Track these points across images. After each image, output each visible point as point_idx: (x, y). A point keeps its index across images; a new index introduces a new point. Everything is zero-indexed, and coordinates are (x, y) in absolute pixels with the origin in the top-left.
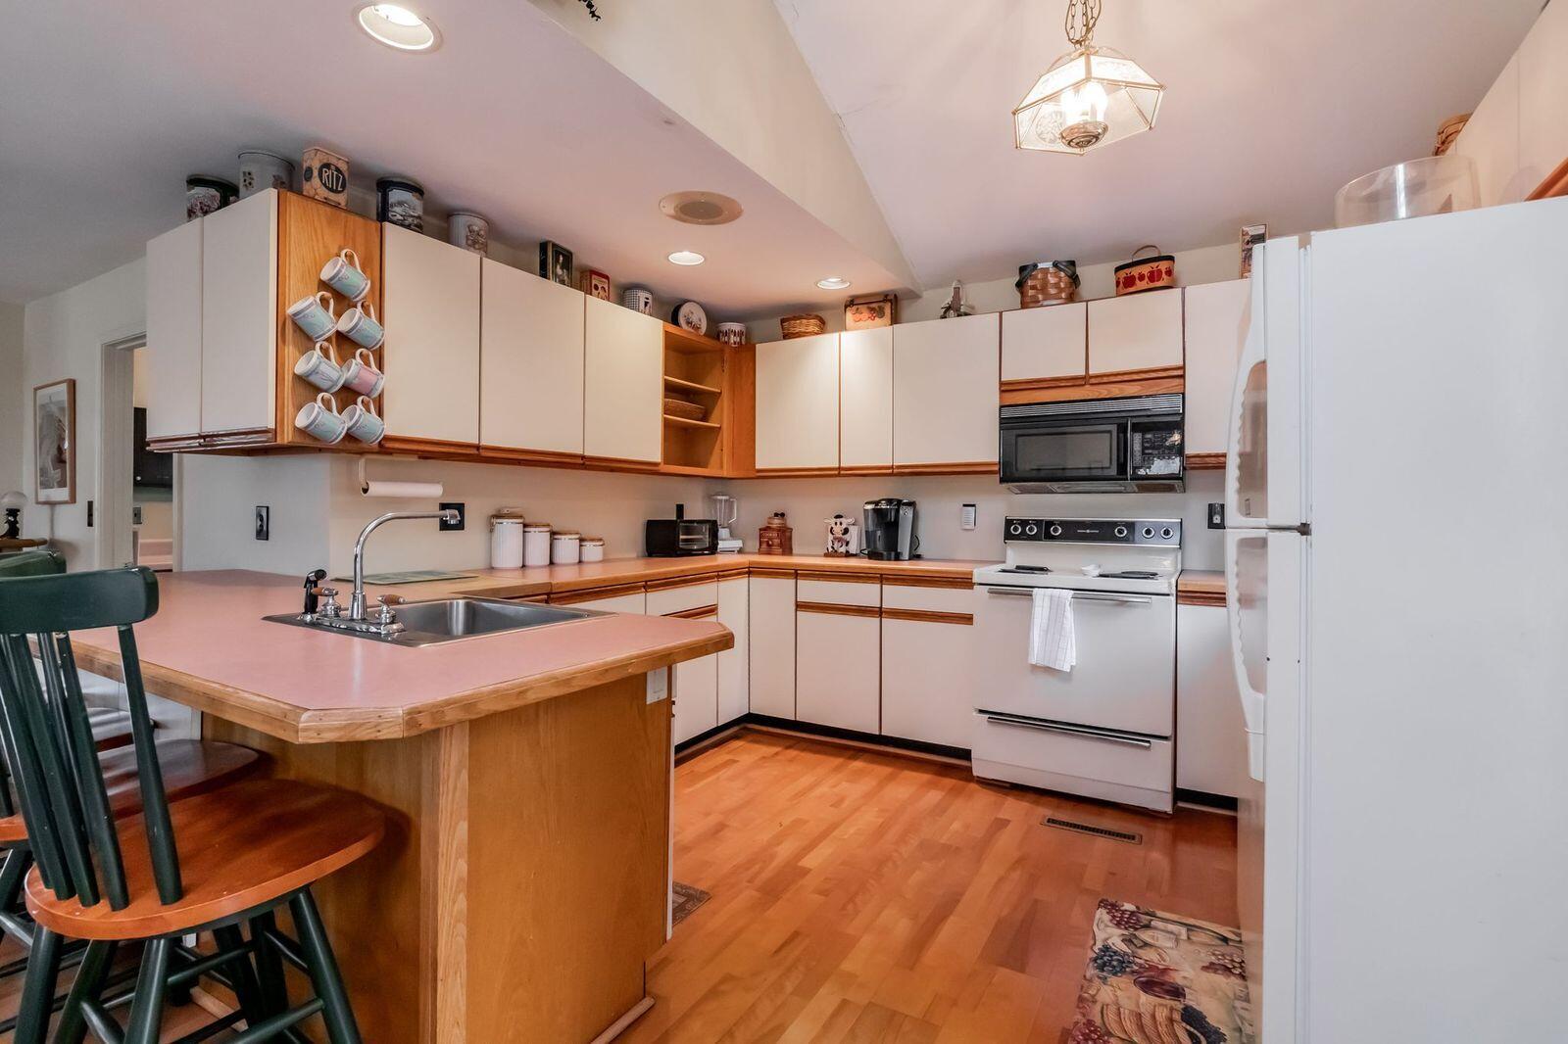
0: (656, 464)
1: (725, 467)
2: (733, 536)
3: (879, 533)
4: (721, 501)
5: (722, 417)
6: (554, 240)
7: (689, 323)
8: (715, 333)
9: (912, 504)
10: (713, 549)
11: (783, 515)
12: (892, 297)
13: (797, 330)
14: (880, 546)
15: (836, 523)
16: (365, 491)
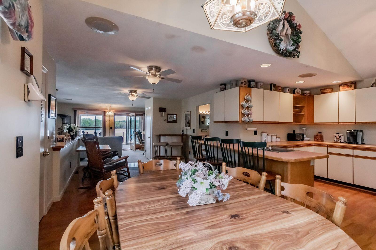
0: (292, 123)
1: (306, 122)
2: (307, 137)
3: (351, 138)
4: (304, 129)
5: (305, 112)
6: (273, 83)
7: (297, 93)
8: (303, 94)
9: (361, 131)
10: (303, 140)
11: (321, 133)
12: (354, 82)
13: (325, 92)
14: (352, 141)
15: (337, 135)
16: (247, 129)
